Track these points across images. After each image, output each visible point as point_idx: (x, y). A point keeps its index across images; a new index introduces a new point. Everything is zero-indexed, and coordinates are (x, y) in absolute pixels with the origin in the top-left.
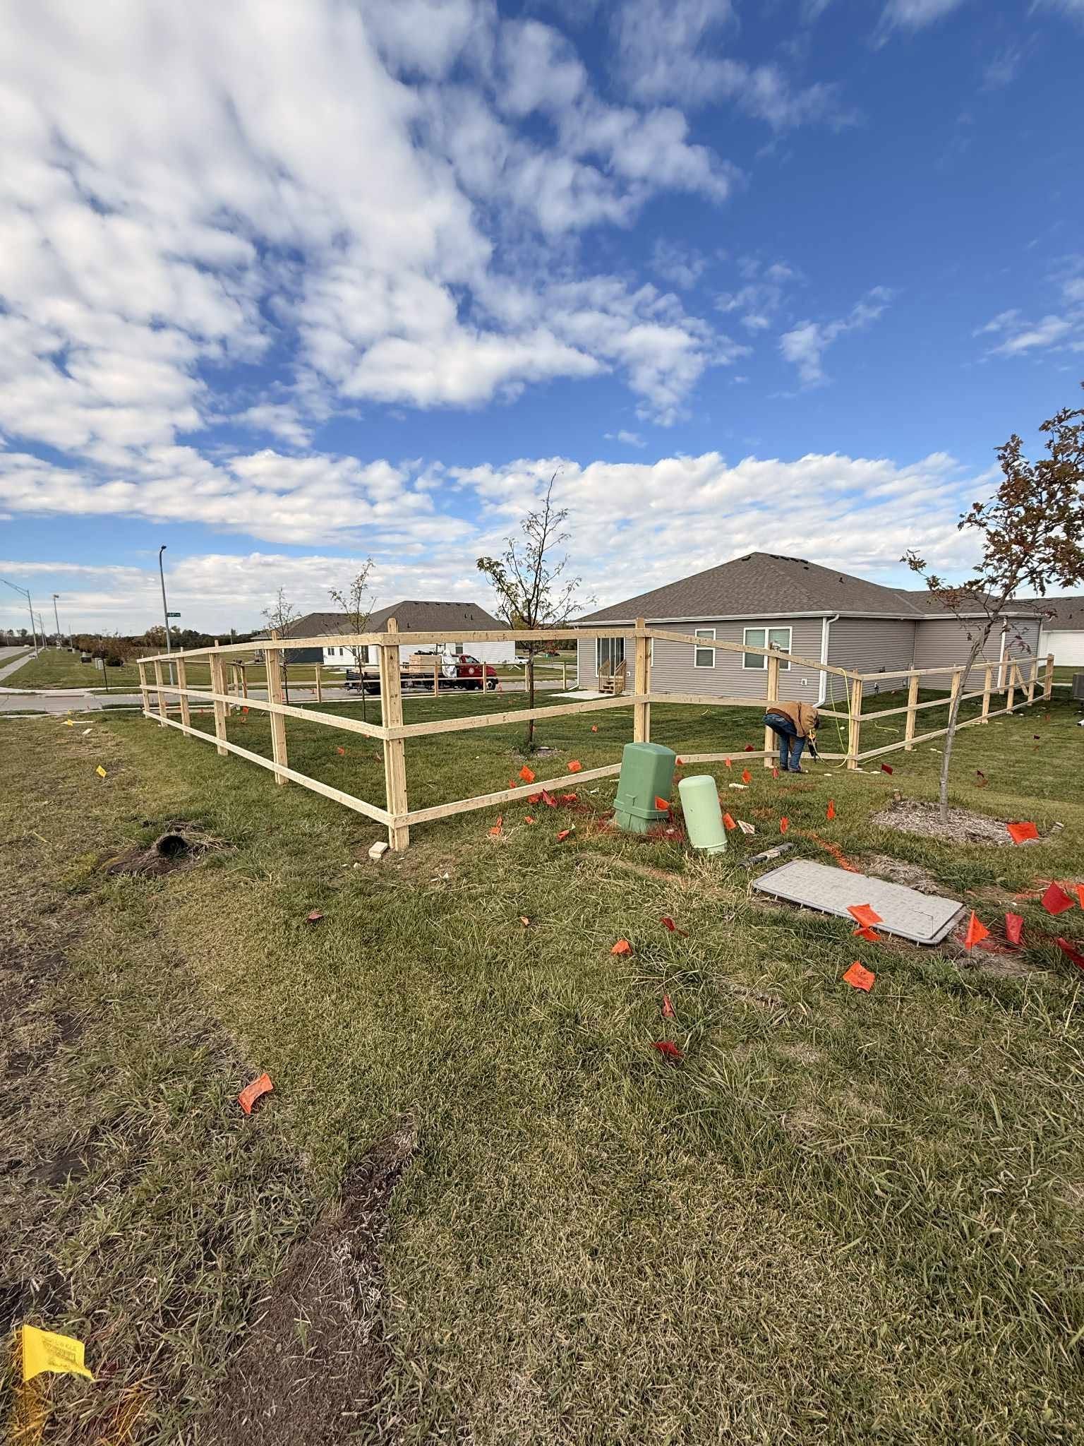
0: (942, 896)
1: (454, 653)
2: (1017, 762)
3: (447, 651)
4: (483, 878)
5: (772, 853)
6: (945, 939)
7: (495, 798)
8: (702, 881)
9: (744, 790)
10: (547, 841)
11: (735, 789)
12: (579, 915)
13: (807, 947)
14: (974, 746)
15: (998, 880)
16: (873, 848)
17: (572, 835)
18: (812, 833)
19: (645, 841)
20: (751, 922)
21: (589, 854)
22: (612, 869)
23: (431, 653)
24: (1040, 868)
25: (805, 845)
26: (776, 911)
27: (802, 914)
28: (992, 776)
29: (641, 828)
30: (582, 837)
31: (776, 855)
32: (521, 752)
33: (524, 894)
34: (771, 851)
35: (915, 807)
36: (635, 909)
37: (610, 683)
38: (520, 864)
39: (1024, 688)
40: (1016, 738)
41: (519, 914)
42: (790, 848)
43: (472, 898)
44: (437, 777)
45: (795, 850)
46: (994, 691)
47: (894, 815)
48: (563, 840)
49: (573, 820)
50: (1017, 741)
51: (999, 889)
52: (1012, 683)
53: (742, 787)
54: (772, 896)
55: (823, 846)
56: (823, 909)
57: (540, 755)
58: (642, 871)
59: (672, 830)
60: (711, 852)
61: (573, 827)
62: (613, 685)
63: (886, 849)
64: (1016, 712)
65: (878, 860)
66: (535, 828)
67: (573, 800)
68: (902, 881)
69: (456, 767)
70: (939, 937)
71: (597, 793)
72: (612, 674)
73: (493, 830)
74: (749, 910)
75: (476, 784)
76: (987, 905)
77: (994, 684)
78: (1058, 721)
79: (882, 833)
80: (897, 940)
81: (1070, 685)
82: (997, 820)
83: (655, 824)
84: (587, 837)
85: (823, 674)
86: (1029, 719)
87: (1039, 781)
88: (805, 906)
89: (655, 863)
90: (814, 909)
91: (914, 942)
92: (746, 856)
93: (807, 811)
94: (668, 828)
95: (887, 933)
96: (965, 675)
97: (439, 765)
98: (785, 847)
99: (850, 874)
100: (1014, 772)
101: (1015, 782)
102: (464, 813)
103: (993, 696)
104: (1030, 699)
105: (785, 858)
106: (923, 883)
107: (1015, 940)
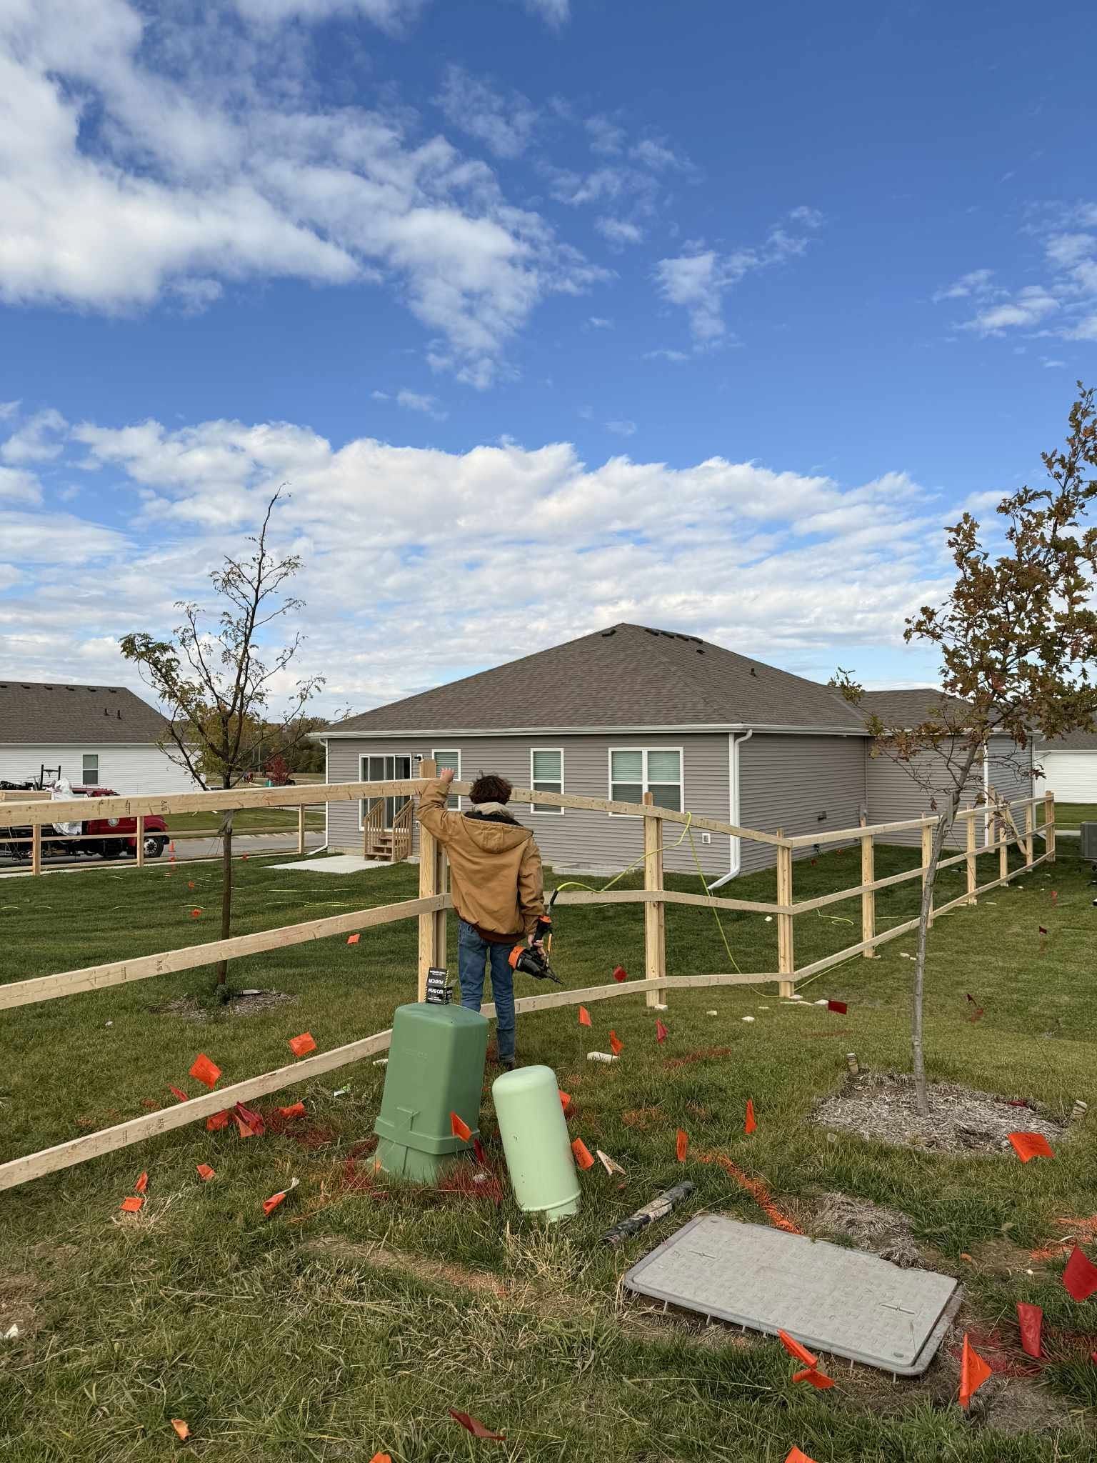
0: (927, 1268)
1: (80, 784)
2: (1020, 971)
3: (63, 783)
4: (99, 1327)
5: (658, 1207)
6: (935, 1361)
7: (136, 1129)
8: (537, 1282)
9: (612, 1065)
10: (239, 1221)
11: (597, 1063)
12: (296, 1399)
13: (718, 1416)
14: (963, 946)
15: (1007, 1226)
16: (819, 1179)
17: (293, 1198)
18: (723, 1155)
19: (433, 1202)
20: (621, 1370)
21: (321, 1244)
22: (368, 1273)
23: (28, 786)
24: (1061, 1193)
25: (713, 1186)
26: (663, 1336)
27: (710, 1339)
28: (989, 1000)
29: (424, 1172)
30: (310, 1203)
31: (665, 1210)
32: (202, 1005)
33: (184, 1358)
34: (656, 1203)
35: (880, 1083)
36: (410, 1365)
37: (385, 842)
38: (180, 1284)
39: (1020, 843)
40: (1016, 929)
41: (170, 1413)
42: (689, 1192)
43: (68, 1385)
44: (16, 1079)
45: (697, 1196)
46: (980, 851)
47: (850, 1104)
48: (273, 1214)
49: (295, 1163)
50: (1018, 935)
51: (1007, 1244)
52: (1003, 840)
53: (607, 1057)
54: (659, 1303)
55: (743, 1183)
56: (744, 1323)
57: (240, 1009)
58: (426, 1271)
59: (481, 1176)
60: (553, 1217)
61: (295, 1182)
62: (391, 845)
63: (839, 1180)
64: (1014, 882)
65: (829, 1203)
66: (217, 1191)
67: (299, 1116)
68: (866, 1243)
69: (61, 1049)
70: (926, 1357)
71: (346, 1095)
72: (390, 825)
73: (130, 1203)
74: (619, 1342)
75: (99, 1090)
76: (991, 1280)
77: (980, 842)
78: (1069, 899)
79: (831, 1147)
80: (862, 1373)
81: (1078, 833)
82: (997, 1100)
83: (453, 1164)
84: (324, 1201)
85: (734, 843)
86: (1030, 894)
87: (1052, 1004)
88: (715, 1320)
89: (450, 1251)
90: (729, 1325)
91: (888, 1374)
92: (614, 1219)
93: (714, 1106)
94: (476, 1173)
95: (847, 1361)
96: (941, 832)
97: (22, 1048)
98: (678, 1192)
99: (785, 1236)
100: (1018, 990)
101: (1019, 1009)
102: (67, 1169)
103: (979, 858)
104: (1030, 862)
105: (680, 1215)
106: (900, 1243)
107: (1034, 1348)
